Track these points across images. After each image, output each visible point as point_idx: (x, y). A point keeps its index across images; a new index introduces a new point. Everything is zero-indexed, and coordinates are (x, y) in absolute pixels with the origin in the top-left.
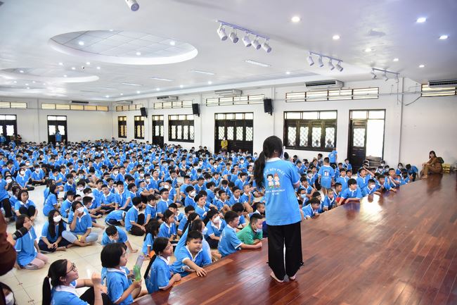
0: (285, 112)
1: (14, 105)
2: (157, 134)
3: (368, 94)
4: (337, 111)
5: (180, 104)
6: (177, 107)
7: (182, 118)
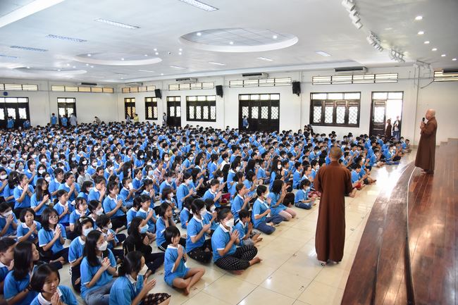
0: (311, 93)
1: (25, 87)
2: (172, 114)
3: (389, 79)
4: (360, 92)
5: (199, 85)
6: (197, 89)
7: (202, 99)
